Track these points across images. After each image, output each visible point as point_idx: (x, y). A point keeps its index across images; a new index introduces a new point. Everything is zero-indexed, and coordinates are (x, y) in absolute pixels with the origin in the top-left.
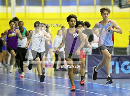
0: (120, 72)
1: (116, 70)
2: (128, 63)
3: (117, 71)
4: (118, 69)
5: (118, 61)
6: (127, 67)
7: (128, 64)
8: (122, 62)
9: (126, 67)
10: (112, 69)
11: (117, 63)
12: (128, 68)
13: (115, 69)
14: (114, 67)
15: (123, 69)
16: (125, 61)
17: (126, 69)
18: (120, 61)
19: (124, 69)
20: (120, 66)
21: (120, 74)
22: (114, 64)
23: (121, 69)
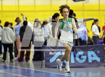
0: (75, 62)
6: (82, 57)
7: (82, 54)
8: (77, 52)
9: (80, 57)
12: (82, 58)
15: (78, 59)
16: (79, 51)
20: (75, 56)
21: (75, 63)
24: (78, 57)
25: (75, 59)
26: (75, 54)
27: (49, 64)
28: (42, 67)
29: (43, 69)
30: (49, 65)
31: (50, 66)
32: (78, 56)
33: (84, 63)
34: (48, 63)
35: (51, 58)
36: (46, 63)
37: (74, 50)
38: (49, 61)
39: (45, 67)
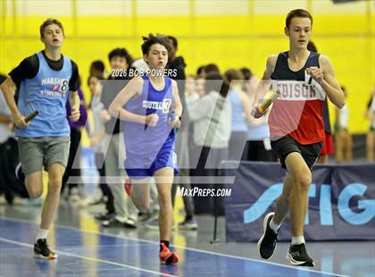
0: (334, 220)
5: (328, 181)
6: (359, 202)
7: (361, 194)
8: (342, 187)
9: (353, 202)
10: (310, 208)
13: (318, 210)
14: (315, 203)
15: (345, 211)
16: (351, 182)
17: (354, 208)
18: (334, 183)
19: (348, 210)
20: (334, 201)
21: (333, 226)
23: (337, 210)
24: (347, 204)
25: (335, 212)
26: (336, 191)
27: (242, 229)
28: (215, 239)
29: (217, 244)
30: (242, 232)
31: (245, 235)
33: (367, 225)
34: (239, 224)
35: (248, 208)
36: (231, 226)
37: (333, 178)
38: (241, 218)
39: (227, 241)
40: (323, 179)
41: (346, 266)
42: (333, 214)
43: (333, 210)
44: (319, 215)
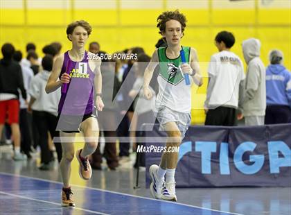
0: (231, 172)
1: (221, 165)
2: (252, 147)
3: (225, 169)
4: (227, 162)
5: (226, 140)
6: (251, 156)
7: (252, 150)
8: (237, 144)
9: (246, 157)
10: (211, 161)
11: (224, 146)
12: (251, 160)
13: (219, 163)
14: (215, 157)
15: (239, 164)
16: (245, 140)
17: (246, 161)
18: (231, 142)
19: (242, 162)
20: (231, 155)
21: (230, 175)
22: (215, 150)
23: (233, 162)
24: (241, 158)
25: (232, 165)
26: (232, 148)
28: (137, 185)
29: (139, 189)
32: (241, 154)
33: (257, 174)
37: (230, 138)
40: (223, 138)
41: (240, 207)
42: (230, 166)
43: (230, 163)
44: (219, 166)
